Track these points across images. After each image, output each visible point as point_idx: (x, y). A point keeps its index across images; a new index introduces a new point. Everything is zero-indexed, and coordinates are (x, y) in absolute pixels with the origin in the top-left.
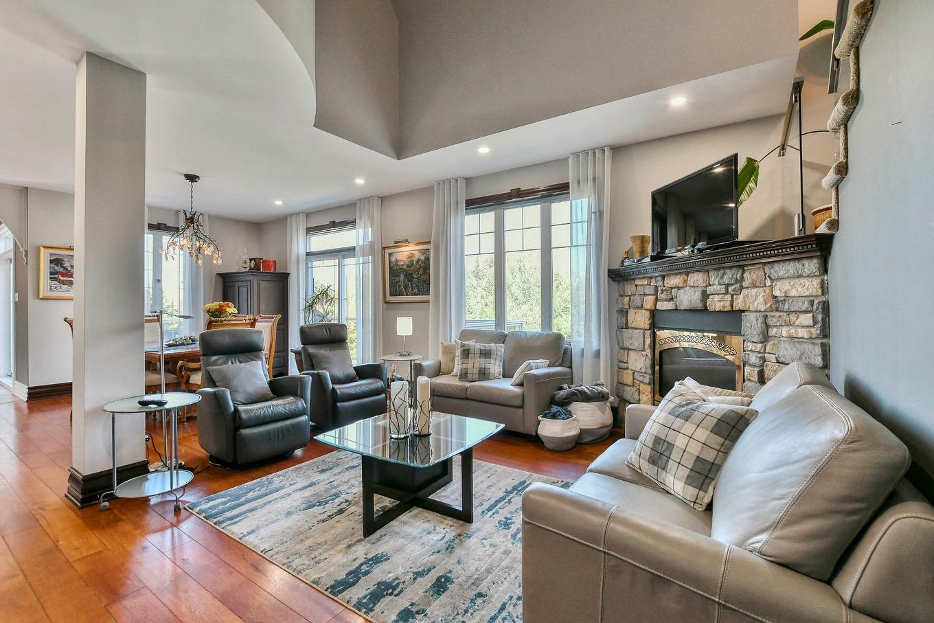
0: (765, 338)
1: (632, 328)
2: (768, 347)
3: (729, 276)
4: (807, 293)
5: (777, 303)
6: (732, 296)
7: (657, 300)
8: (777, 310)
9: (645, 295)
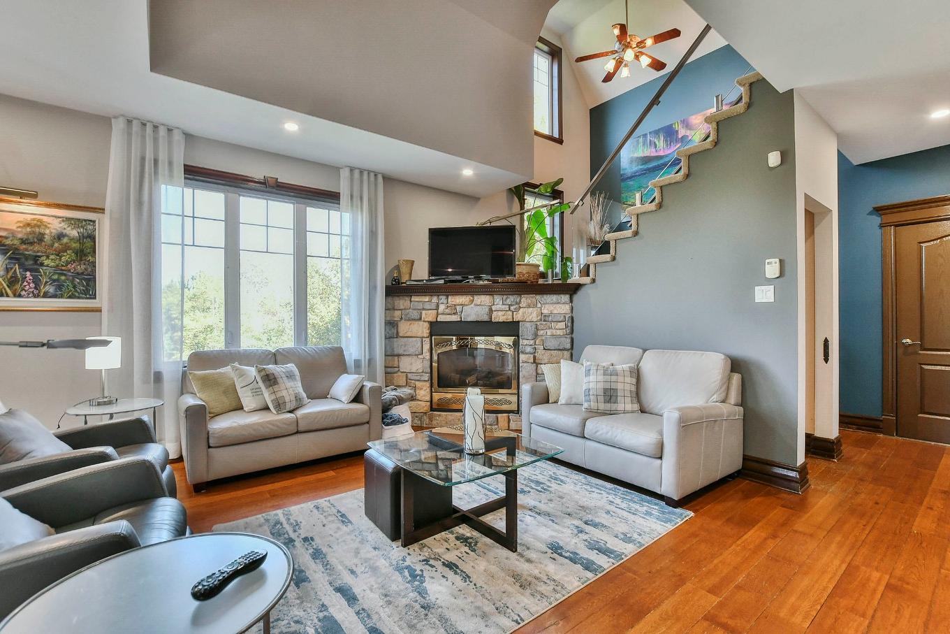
0: (536, 336)
1: (401, 337)
2: (537, 341)
3: (511, 299)
4: (563, 312)
5: (544, 318)
6: (513, 312)
7: (438, 314)
8: (545, 321)
9: (424, 309)
